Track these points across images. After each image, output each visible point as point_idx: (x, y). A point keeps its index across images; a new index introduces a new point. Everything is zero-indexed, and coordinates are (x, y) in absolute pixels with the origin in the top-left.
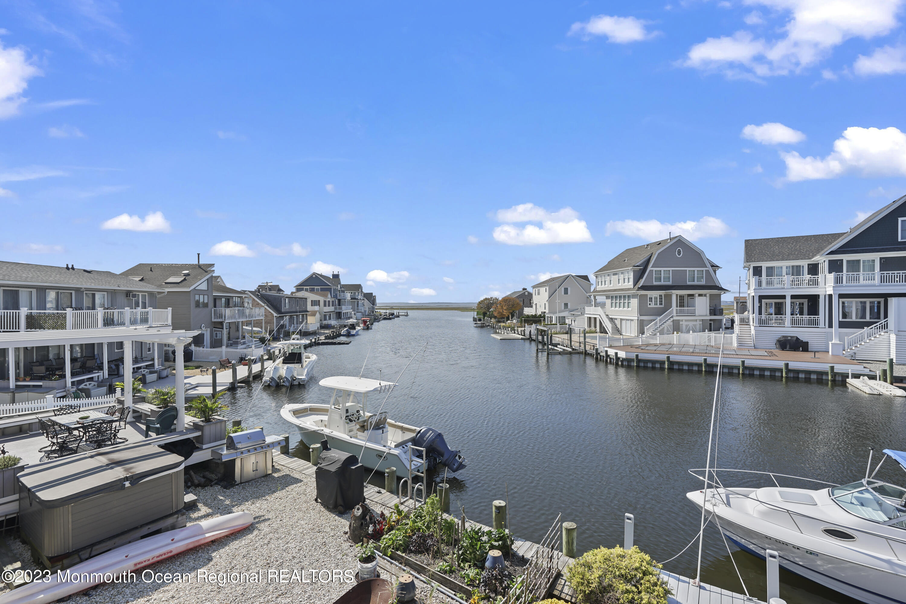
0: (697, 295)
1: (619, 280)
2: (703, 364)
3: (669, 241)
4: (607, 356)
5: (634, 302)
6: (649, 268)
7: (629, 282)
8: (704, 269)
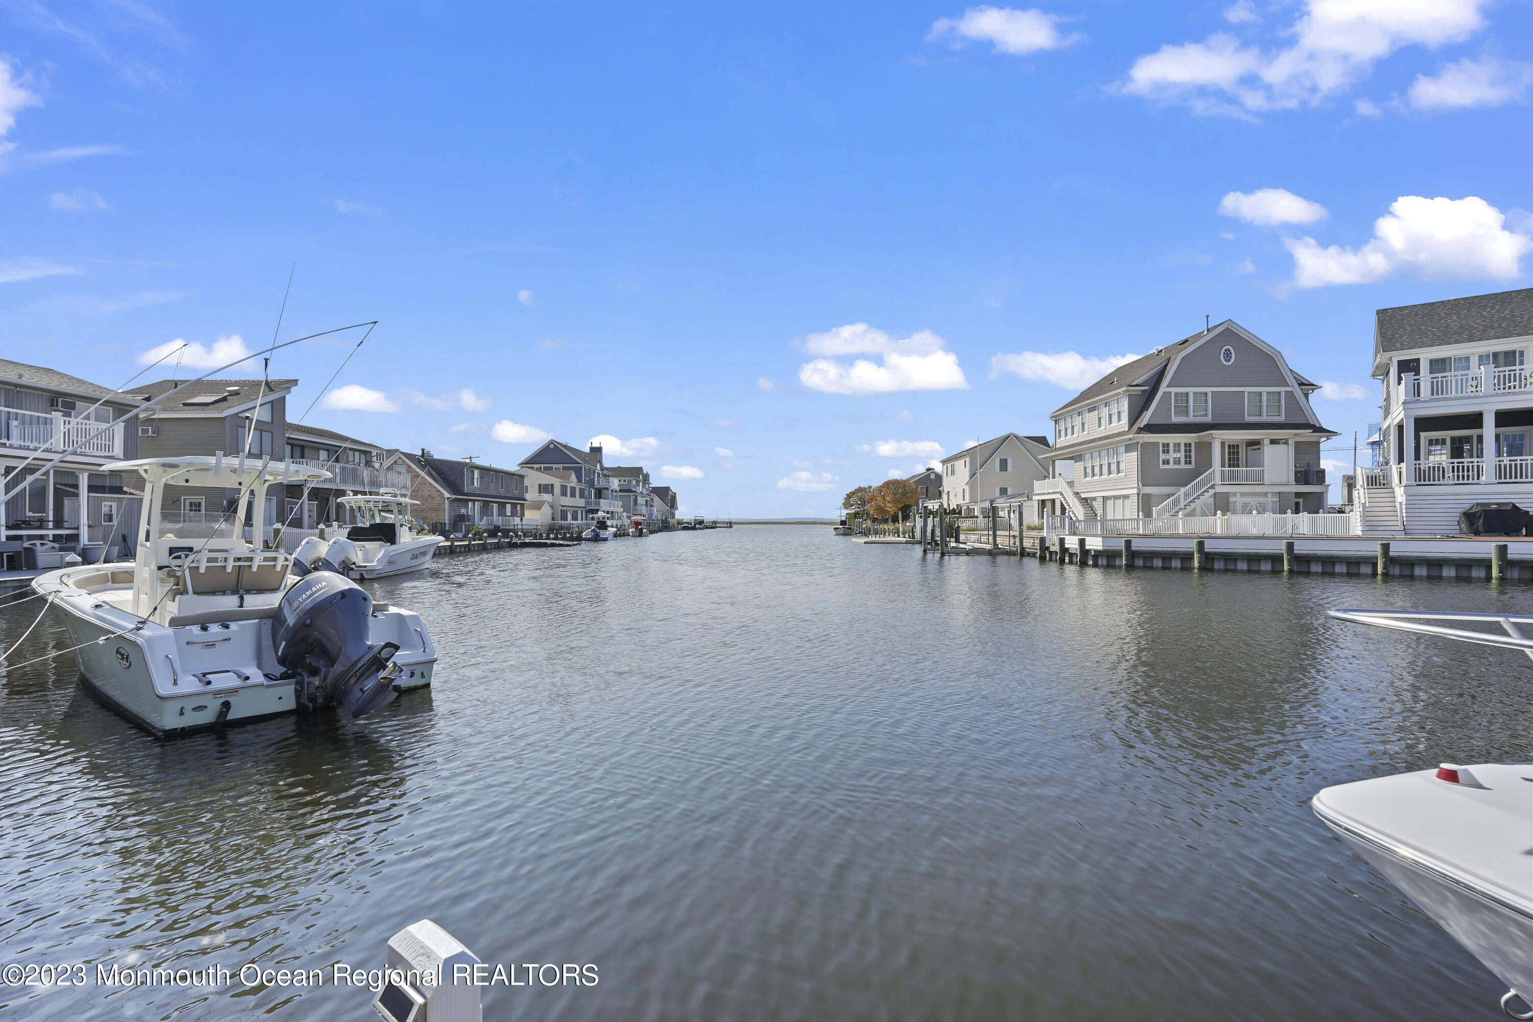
0: (1267, 442)
1: (1100, 419)
2: (1285, 556)
3: (1205, 333)
4: (1064, 550)
5: (1131, 461)
6: (1163, 388)
7: (1119, 420)
8: (1283, 389)
